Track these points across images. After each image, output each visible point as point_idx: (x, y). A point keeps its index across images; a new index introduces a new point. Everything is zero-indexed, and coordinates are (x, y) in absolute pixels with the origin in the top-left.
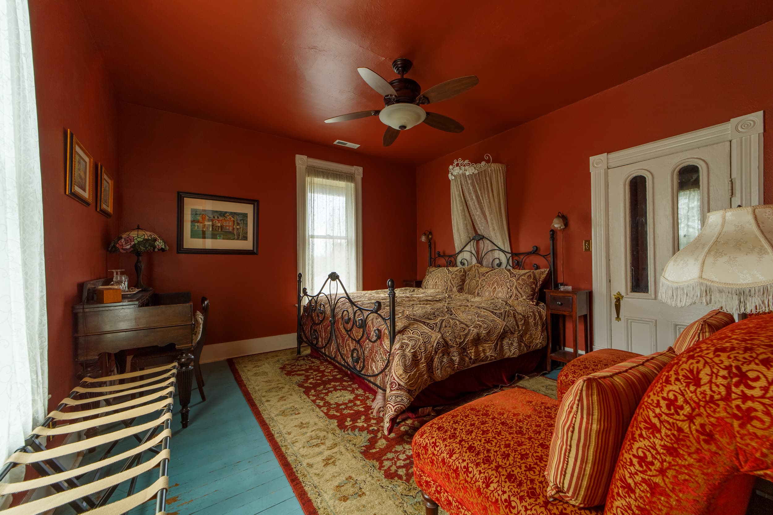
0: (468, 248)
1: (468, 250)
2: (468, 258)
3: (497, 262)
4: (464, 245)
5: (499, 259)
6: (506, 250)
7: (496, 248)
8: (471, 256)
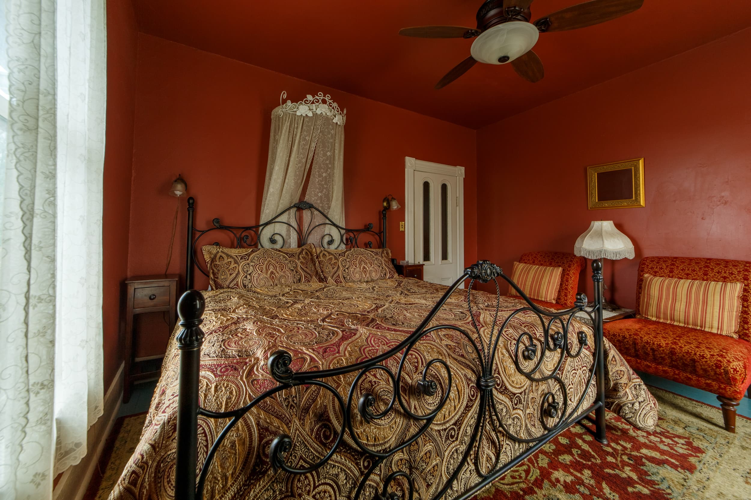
0: (284, 218)
1: (284, 221)
2: (284, 233)
3: (327, 239)
4: (279, 211)
5: (330, 235)
6: (341, 226)
7: (328, 222)
8: (288, 231)
